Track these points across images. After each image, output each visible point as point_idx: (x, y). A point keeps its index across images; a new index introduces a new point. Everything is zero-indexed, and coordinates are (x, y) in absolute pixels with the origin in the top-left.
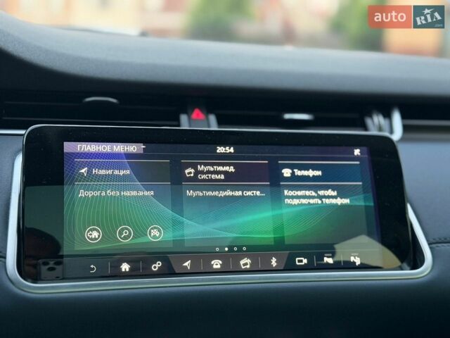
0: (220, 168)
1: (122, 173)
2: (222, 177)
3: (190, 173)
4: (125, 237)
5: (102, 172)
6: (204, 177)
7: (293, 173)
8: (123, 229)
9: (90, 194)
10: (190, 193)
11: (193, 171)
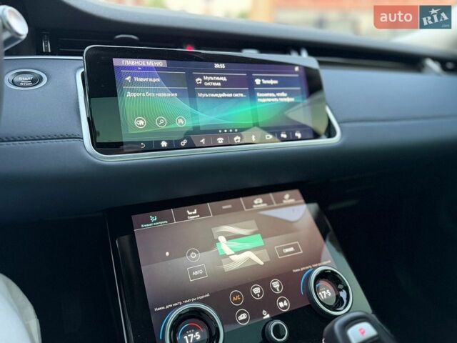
0: (218, 78)
1: (154, 80)
2: (219, 84)
3: (199, 81)
4: (162, 124)
5: (141, 80)
6: (208, 84)
7: (261, 82)
8: (159, 119)
9: (135, 95)
10: (200, 95)
11: (201, 80)
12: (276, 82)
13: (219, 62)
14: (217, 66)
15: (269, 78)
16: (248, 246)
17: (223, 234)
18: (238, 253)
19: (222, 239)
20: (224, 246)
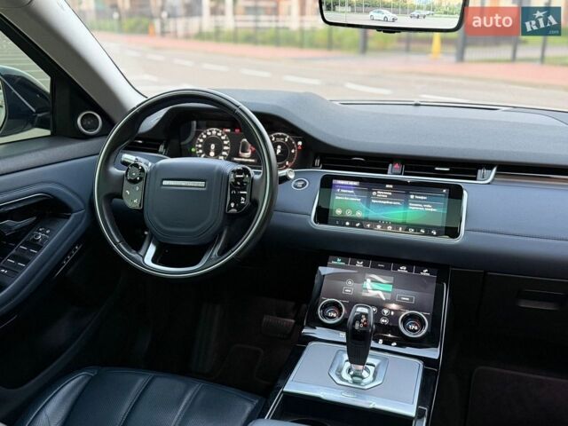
0: (386, 193)
1: (351, 192)
2: (386, 196)
3: (374, 194)
4: (349, 214)
5: (344, 191)
6: (379, 196)
7: (414, 197)
8: (348, 211)
9: (339, 198)
10: (373, 201)
12: (425, 198)
13: (389, 184)
14: (387, 186)
15: (421, 195)
16: (381, 288)
17: (371, 278)
18: (374, 290)
19: (369, 280)
20: (368, 284)
